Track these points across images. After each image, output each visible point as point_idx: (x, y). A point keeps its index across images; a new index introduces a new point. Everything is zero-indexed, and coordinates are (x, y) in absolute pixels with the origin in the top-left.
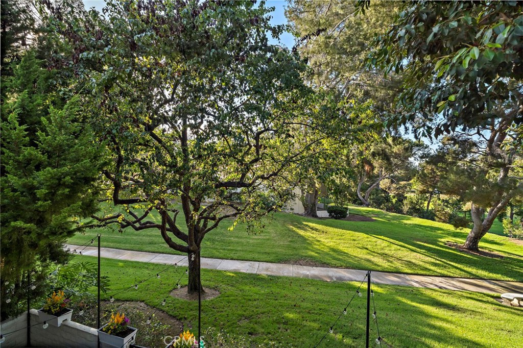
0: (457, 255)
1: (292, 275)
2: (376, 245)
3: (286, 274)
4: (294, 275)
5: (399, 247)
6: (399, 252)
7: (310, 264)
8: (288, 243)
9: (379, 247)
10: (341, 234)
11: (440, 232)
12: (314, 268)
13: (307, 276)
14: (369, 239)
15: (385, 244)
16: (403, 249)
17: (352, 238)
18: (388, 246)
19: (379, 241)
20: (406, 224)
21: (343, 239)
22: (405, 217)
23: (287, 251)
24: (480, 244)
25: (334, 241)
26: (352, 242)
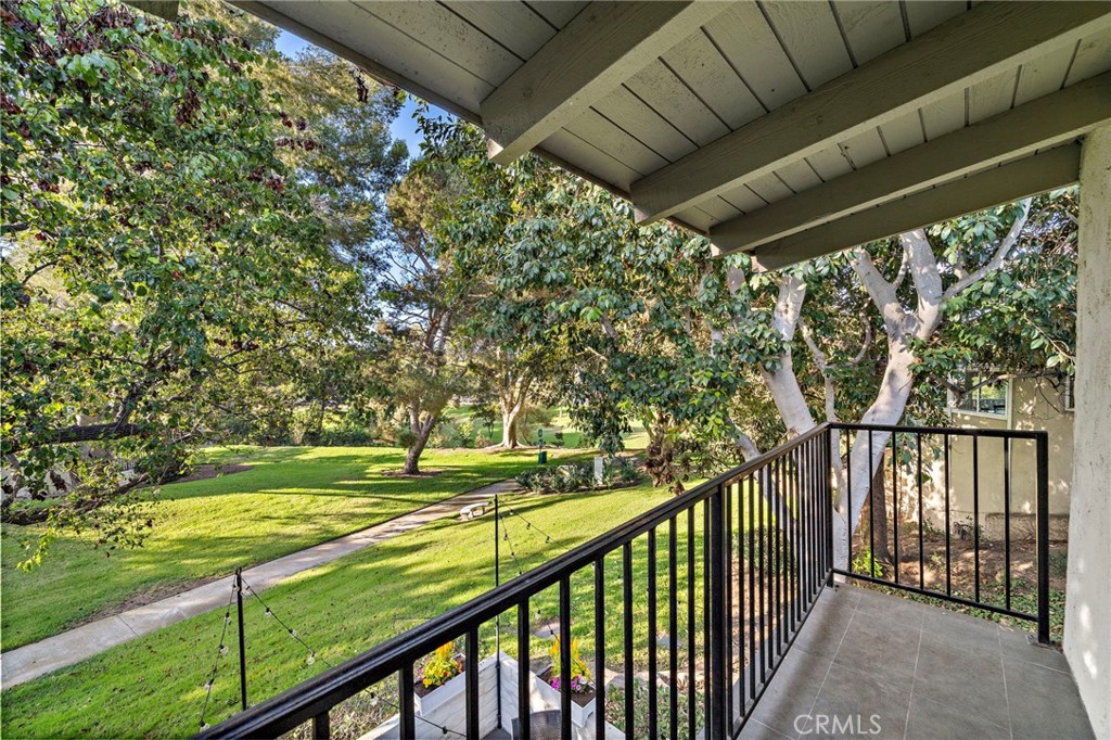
0: (401, 485)
1: (132, 636)
2: (292, 506)
3: (112, 643)
4: (141, 632)
5: (329, 498)
6: (333, 504)
7: (166, 592)
8: (66, 575)
9: (298, 508)
10: (213, 508)
11: (359, 461)
12: (183, 595)
13: (179, 616)
14: (275, 501)
15: (306, 500)
16: (337, 498)
17: (240, 508)
18: (312, 501)
19: (294, 499)
20: (304, 461)
21: (224, 516)
22: (297, 450)
23: (76, 594)
24: (420, 464)
25: (202, 525)
26: (243, 515)
